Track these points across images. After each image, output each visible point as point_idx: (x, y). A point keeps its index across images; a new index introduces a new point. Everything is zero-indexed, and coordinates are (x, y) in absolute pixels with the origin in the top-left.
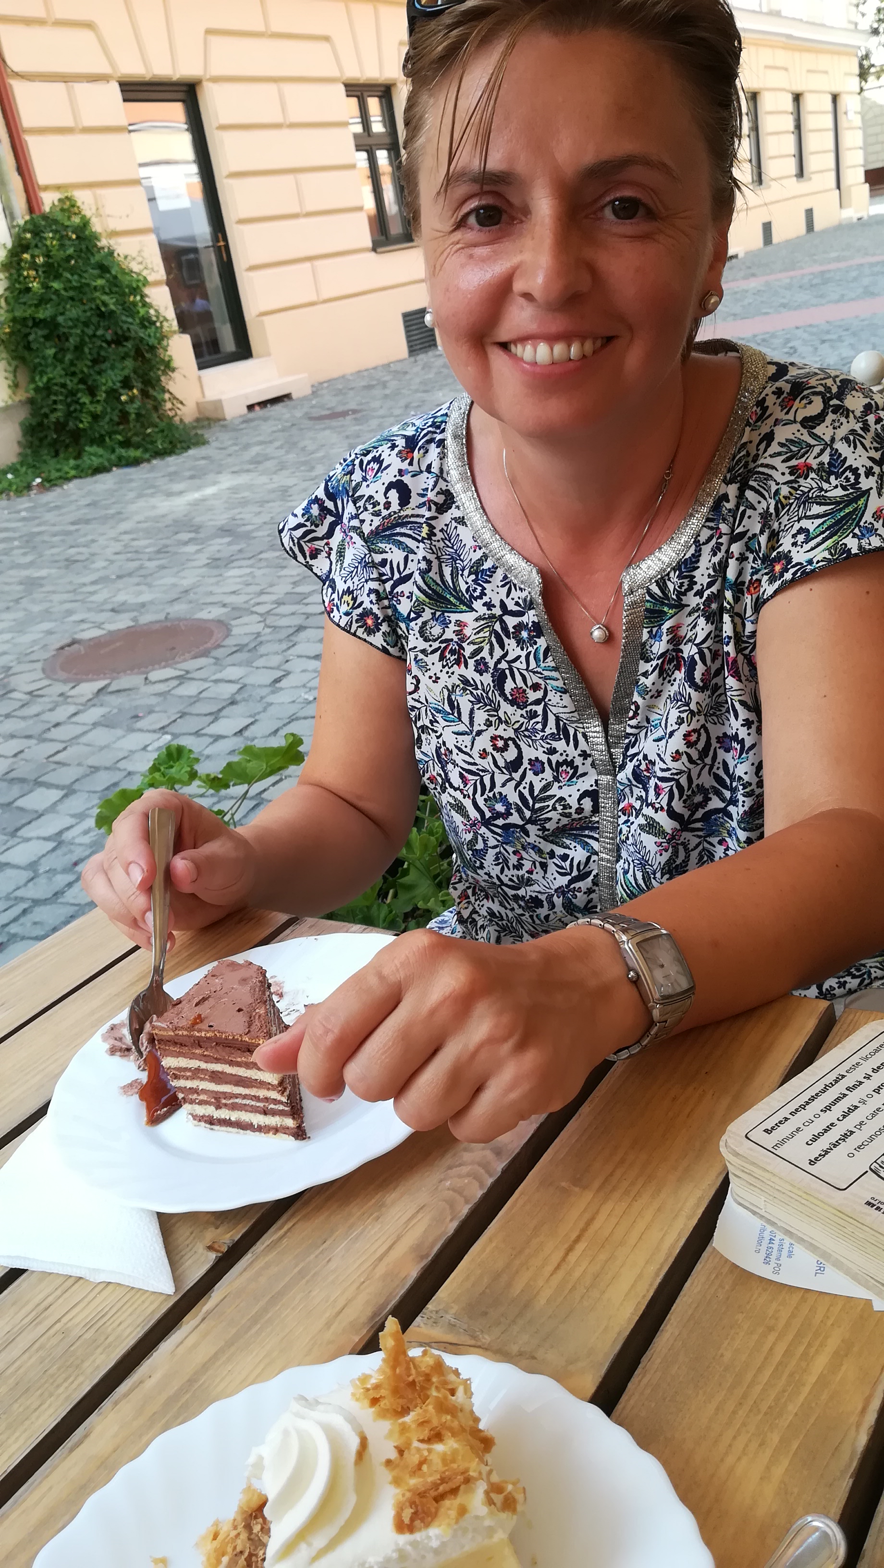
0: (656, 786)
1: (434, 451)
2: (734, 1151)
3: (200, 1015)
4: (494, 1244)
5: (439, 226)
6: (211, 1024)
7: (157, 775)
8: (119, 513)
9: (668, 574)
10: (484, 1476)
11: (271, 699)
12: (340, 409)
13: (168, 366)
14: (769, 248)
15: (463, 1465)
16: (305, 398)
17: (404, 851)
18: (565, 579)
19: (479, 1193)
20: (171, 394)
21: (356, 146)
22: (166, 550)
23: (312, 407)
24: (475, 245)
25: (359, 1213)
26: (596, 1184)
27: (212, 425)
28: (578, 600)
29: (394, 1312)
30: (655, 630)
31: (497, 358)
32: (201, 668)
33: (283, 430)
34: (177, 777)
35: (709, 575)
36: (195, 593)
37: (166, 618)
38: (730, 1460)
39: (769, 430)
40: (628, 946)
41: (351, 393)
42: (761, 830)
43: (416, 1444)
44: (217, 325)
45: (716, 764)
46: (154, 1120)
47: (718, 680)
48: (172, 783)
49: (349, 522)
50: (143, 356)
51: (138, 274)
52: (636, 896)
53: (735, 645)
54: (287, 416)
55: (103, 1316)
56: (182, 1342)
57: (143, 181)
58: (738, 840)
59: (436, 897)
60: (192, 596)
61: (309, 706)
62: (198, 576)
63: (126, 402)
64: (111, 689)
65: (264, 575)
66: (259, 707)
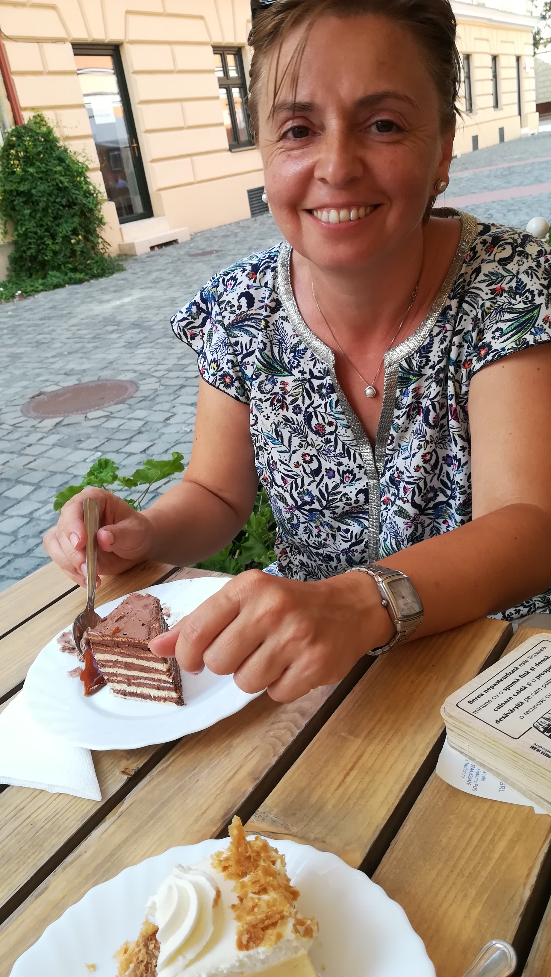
0: (405, 487)
1: (269, 274)
2: (450, 714)
3: (118, 628)
4: (300, 771)
5: (270, 138)
6: (125, 633)
7: (92, 477)
8: (70, 313)
9: (413, 355)
10: (293, 915)
11: (163, 430)
12: (208, 249)
13: (101, 222)
14: (476, 152)
15: (280, 908)
16: (186, 243)
17: (246, 526)
18: (350, 358)
19: (291, 739)
20: (102, 239)
21: (219, 85)
22: (99, 336)
23: (191, 248)
24: (292, 149)
25: (216, 751)
26: (364, 734)
27: (128, 258)
28: (358, 371)
29: (238, 813)
30: (404, 389)
31: (305, 219)
32: (120, 411)
33: (172, 263)
34: (105, 478)
35: (439, 356)
36: (116, 364)
37: (98, 379)
38: (445, 906)
39: (477, 266)
40: (383, 585)
41: (216, 240)
42: (470, 515)
43: (251, 895)
44: (131, 196)
45: (442, 473)
46: (90, 692)
47: (444, 421)
48: (101, 482)
49: (215, 317)
50: (86, 216)
51: (83, 164)
52: (390, 554)
53: (456, 399)
54: (175, 254)
55: (57, 814)
56: (106, 831)
57: (86, 105)
58: (455, 521)
59: (266, 555)
60: (114, 365)
61: (188, 435)
62: (119, 353)
63: (75, 244)
64: (63, 423)
65: (160, 353)
66: (156, 435)
